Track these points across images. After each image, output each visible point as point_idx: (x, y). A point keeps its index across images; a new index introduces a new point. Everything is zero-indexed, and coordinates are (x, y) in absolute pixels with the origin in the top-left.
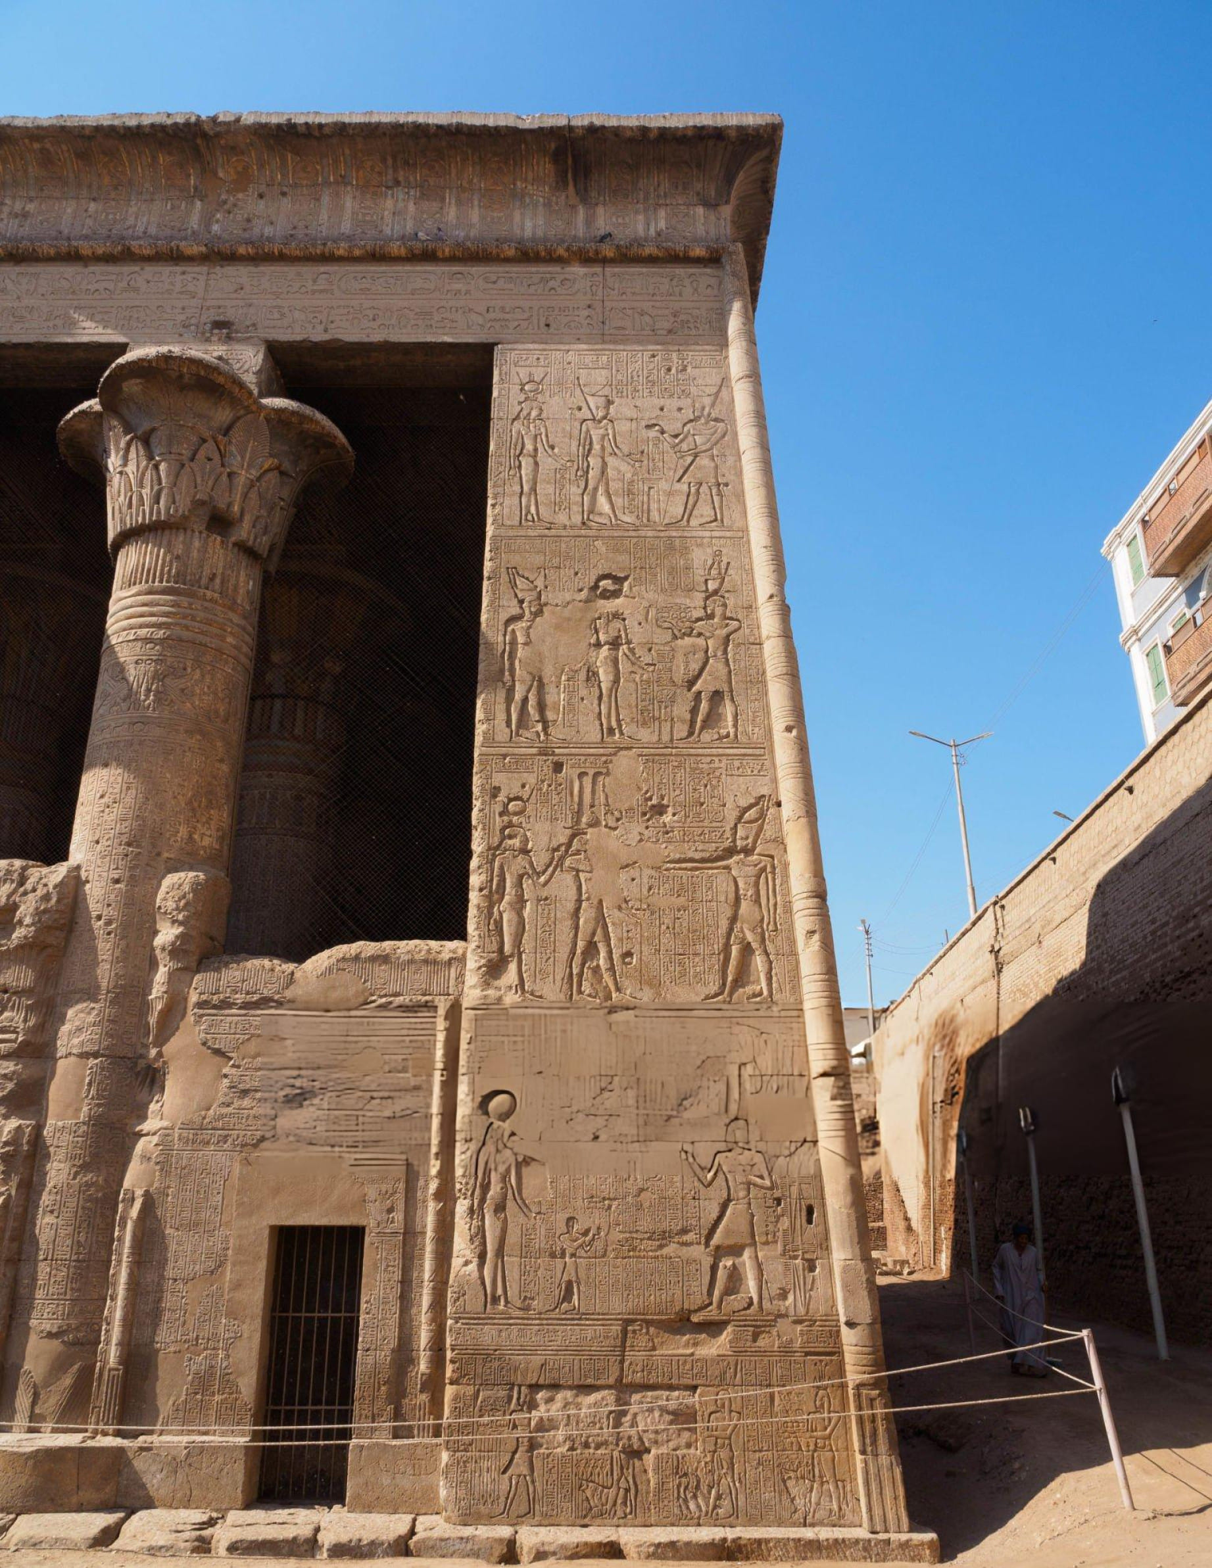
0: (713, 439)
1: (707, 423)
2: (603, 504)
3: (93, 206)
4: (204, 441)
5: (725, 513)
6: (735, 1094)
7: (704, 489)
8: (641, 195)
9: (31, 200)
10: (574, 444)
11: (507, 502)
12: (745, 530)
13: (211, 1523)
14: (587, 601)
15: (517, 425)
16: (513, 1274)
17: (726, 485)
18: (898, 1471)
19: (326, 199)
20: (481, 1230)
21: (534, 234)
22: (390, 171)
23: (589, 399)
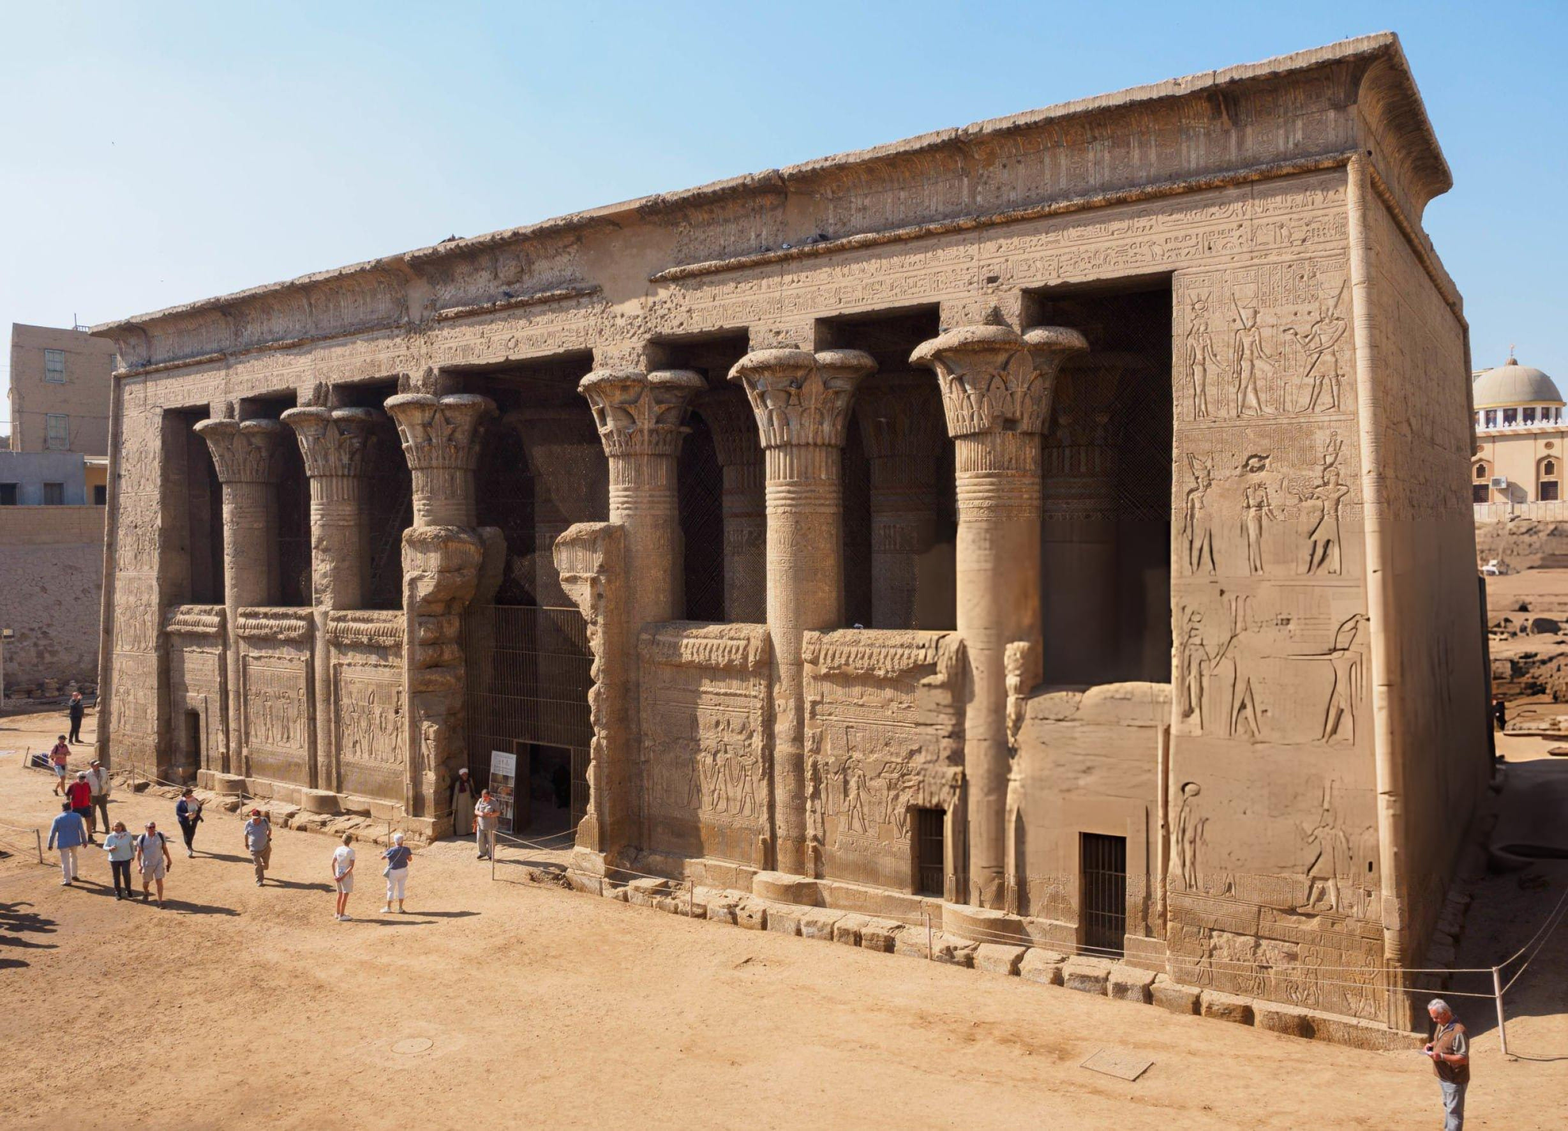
0: (1335, 337)
1: (1331, 322)
2: (1252, 399)
3: (903, 195)
4: (993, 376)
5: (1342, 400)
6: (1327, 798)
7: (1326, 381)
8: (1282, 110)
9: (866, 196)
10: (1232, 351)
11: (1185, 403)
12: (1356, 413)
13: (1063, 960)
14: (1241, 476)
15: (1191, 341)
16: (1200, 876)
17: (1343, 376)
18: (1407, 1004)
19: (1047, 160)
20: (1184, 851)
21: (1198, 164)
22: (1089, 132)
23: (1242, 311)
